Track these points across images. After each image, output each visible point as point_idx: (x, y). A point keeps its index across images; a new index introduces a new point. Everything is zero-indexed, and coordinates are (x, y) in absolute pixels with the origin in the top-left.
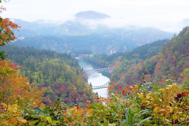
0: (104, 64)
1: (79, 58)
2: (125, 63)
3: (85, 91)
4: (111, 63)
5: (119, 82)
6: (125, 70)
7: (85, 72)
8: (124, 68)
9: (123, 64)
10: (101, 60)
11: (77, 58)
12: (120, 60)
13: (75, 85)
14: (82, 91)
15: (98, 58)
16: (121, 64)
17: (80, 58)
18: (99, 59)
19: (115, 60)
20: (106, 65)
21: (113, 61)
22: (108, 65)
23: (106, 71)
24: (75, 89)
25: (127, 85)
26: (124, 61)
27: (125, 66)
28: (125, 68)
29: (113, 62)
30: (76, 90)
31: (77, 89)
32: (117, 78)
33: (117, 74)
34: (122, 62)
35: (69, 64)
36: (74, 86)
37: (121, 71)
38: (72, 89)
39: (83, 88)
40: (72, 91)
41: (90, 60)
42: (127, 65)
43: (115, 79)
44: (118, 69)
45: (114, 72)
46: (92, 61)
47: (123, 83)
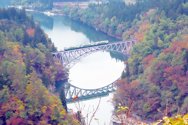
0: (115, 29)
1: (53, 14)
2: (161, 28)
3: (44, 111)
4: (130, 27)
5: (138, 80)
6: (159, 46)
7: (59, 56)
8: (156, 41)
9: (155, 31)
10: (107, 19)
11: (48, 13)
12: (151, 19)
13: (22, 99)
14: (37, 113)
15: (99, 13)
16: (151, 31)
17: (55, 12)
18: (102, 15)
20: (118, 32)
21: (135, 20)
22: (123, 31)
23: (115, 49)
24: (21, 107)
25: (158, 88)
26: (159, 22)
27: (161, 36)
28: (160, 41)
29: (136, 22)
30: (24, 109)
31: (26, 108)
32: (137, 71)
33: (140, 58)
34: (155, 25)
35: (18, 39)
36: (19, 101)
37: (149, 50)
38: (14, 109)
39: (40, 106)
40: (14, 112)
41: (80, 19)
42: (166, 34)
43: (132, 73)
44: (143, 43)
45: (134, 53)
46: (84, 20)
47: (148, 84)
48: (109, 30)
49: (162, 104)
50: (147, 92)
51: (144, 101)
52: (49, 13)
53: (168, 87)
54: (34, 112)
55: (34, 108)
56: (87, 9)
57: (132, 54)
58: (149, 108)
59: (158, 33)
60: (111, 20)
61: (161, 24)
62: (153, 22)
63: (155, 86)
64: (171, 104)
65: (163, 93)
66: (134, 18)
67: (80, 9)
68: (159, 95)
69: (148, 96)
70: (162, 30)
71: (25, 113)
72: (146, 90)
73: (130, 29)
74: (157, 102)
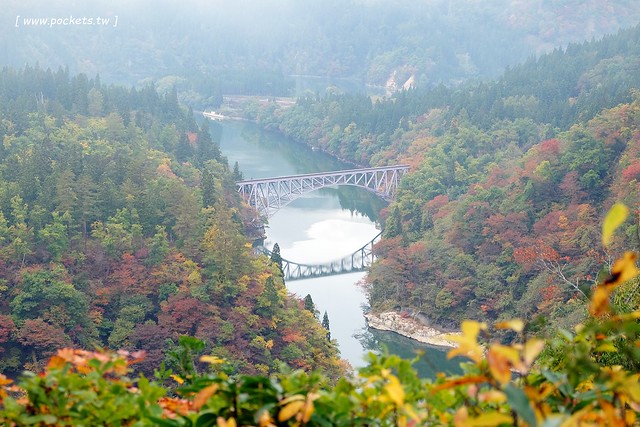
0: (353, 146)
1: (221, 117)
2: (459, 143)
3: (244, 286)
4: (389, 143)
8: (452, 169)
9: (447, 150)
10: (337, 128)
11: (212, 115)
12: (435, 127)
13: (195, 259)
14: (228, 290)
16: (440, 149)
17: (226, 113)
18: (326, 119)
19: (407, 129)
20: (360, 153)
22: (371, 153)
23: (362, 182)
24: (195, 276)
25: (469, 258)
26: (457, 131)
27: (462, 159)
28: (459, 169)
29: (400, 135)
31: (204, 277)
33: (419, 201)
34: (447, 136)
36: (189, 262)
37: (436, 186)
38: (178, 278)
39: (235, 274)
40: (177, 286)
41: (278, 128)
42: (471, 157)
43: (407, 228)
44: (424, 172)
45: (404, 191)
46: (287, 130)
47: (446, 250)
48: (342, 150)
49: (478, 292)
50: (444, 267)
51: (438, 284)
52: (213, 113)
53: (493, 257)
54: (222, 286)
55: (222, 279)
56: (294, 108)
57: (401, 194)
58: (449, 300)
59: (454, 153)
60: (347, 129)
61: (459, 135)
62: (439, 133)
63: (462, 255)
64: (498, 292)
65: (480, 269)
66: (396, 126)
67: (279, 107)
68: (473, 273)
69: (446, 275)
70: (463, 147)
71: (203, 288)
72: (442, 261)
73: (388, 147)
74: (466, 288)
